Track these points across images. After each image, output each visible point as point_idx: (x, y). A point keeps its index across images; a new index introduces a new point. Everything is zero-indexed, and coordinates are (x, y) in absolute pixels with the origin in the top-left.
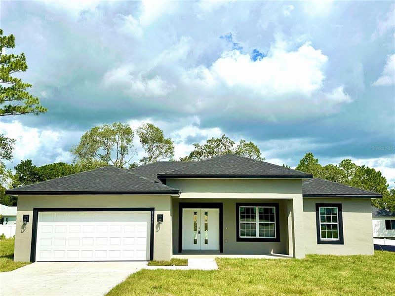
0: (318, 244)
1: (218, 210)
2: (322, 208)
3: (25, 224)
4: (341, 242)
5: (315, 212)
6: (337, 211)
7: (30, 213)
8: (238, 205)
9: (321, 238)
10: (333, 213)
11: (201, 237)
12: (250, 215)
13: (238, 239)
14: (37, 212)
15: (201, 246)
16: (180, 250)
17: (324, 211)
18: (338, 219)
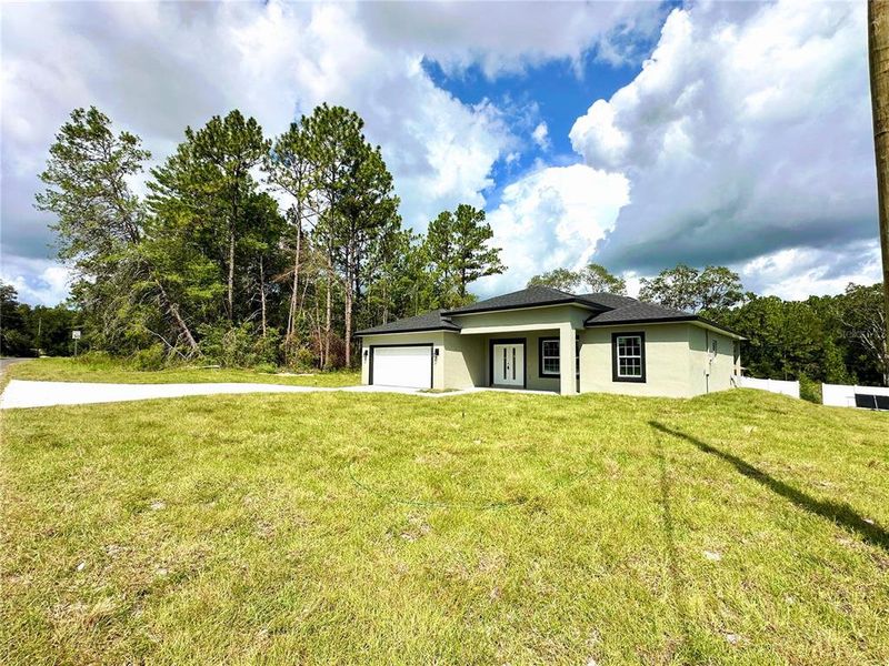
0: (613, 381)
1: (522, 345)
2: (621, 339)
3: (366, 357)
4: (643, 380)
5: (611, 344)
6: (640, 342)
7: (368, 349)
8: (541, 340)
9: (619, 375)
10: (636, 344)
11: (510, 372)
12: (554, 349)
13: (541, 375)
14: (372, 348)
15: (510, 381)
16: (491, 384)
17: (624, 342)
18: (641, 351)
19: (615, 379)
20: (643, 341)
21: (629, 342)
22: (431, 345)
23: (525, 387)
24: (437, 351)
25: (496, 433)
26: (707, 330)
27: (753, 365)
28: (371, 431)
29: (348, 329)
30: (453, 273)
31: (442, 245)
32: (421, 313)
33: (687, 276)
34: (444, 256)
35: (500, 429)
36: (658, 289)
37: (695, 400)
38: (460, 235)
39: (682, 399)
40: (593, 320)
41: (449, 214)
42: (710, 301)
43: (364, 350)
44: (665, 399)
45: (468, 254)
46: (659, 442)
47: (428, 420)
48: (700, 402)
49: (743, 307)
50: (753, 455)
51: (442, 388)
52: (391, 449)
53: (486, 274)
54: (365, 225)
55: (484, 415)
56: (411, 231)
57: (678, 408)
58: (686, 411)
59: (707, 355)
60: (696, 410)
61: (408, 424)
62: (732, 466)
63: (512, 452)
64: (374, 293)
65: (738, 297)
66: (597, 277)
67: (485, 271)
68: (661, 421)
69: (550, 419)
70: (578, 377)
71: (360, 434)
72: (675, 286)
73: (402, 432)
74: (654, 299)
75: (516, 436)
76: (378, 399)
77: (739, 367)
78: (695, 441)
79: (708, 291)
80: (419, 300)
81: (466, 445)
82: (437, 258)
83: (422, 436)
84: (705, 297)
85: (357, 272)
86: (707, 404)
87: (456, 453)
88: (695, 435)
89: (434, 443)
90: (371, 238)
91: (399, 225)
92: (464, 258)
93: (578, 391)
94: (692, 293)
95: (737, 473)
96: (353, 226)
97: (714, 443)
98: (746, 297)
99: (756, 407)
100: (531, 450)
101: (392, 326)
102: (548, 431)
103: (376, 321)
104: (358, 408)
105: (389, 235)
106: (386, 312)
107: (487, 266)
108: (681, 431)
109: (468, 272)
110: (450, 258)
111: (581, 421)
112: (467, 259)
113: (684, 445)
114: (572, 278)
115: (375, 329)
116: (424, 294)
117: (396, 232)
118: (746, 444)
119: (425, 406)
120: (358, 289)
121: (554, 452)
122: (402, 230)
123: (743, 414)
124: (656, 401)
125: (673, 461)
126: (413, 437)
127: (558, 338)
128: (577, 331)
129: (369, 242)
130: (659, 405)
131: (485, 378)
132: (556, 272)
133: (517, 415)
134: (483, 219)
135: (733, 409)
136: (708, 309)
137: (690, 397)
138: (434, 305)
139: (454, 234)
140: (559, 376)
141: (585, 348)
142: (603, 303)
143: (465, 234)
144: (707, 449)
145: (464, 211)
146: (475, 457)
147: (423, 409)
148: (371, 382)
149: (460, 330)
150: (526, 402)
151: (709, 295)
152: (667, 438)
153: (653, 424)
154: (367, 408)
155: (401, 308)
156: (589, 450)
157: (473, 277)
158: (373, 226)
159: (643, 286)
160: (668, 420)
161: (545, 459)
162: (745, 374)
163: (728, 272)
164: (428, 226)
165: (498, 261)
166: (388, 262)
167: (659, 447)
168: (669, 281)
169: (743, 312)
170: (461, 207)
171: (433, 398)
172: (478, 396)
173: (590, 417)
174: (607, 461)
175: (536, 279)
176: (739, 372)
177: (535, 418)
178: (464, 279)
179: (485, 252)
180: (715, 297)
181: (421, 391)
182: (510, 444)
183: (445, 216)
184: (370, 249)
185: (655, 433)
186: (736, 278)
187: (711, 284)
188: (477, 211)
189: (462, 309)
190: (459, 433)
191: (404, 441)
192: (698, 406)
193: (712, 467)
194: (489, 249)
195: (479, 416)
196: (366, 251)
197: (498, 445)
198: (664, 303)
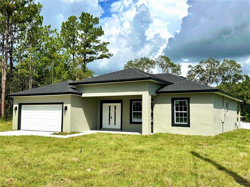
0: (172, 126)
1: (120, 104)
2: (176, 101)
3: (16, 111)
4: (188, 126)
5: (171, 104)
6: (187, 103)
7: (17, 106)
8: (131, 101)
9: (175, 123)
10: (185, 105)
11: (112, 121)
12: (139, 107)
13: (131, 122)
14: (20, 105)
15: (112, 126)
16: (101, 128)
17: (178, 103)
18: (187, 109)
19: (173, 125)
20: (189, 103)
21: (181, 103)
22: (62, 103)
23: (121, 130)
24: (66, 108)
25: (102, 163)
26: (223, 97)
27: (247, 114)
28: (17, 165)
29: (4, 91)
30: (78, 56)
31: (71, 38)
32: (56, 82)
33: (214, 65)
34: (72, 45)
35: (104, 160)
36: (198, 72)
37: (216, 137)
38: (83, 32)
39: (210, 137)
40: (162, 90)
41: (75, 18)
42: (226, 79)
43: (14, 106)
44: (200, 137)
45: (87, 45)
46: (196, 165)
47: (57, 155)
48: (218, 138)
49: (243, 83)
50: (244, 171)
51: (69, 132)
52: (30, 178)
53: (99, 58)
54: (16, 21)
55: (95, 151)
56: (49, 27)
57: (207, 142)
58: (211, 144)
59: (223, 111)
60: (217, 143)
61: (43, 159)
62: (232, 179)
63: (110, 176)
64: (22, 67)
65: (240, 78)
66: (165, 63)
67: (98, 56)
68: (197, 151)
69: (135, 151)
70: (152, 123)
71: (8, 168)
72: (207, 70)
73: (38, 166)
74: (196, 77)
75: (113, 164)
76: (23, 140)
77: (239, 116)
78: (214, 164)
79: (225, 73)
80: (55, 73)
81: (81, 173)
82: (67, 46)
83: (52, 167)
84: (223, 77)
85: (11, 52)
86: (222, 139)
87: (74, 179)
88: (214, 159)
89: (60, 172)
90: (21, 30)
91: (41, 22)
92: (85, 47)
93: (152, 132)
94: (216, 74)
95: (235, 183)
96: (8, 21)
97: (224, 164)
98: (244, 77)
99: (247, 141)
100: (122, 174)
101: (35, 91)
102: (133, 160)
103: (24, 87)
104: (8, 148)
105: (34, 29)
106: (31, 80)
107: (100, 53)
108: (207, 157)
109: (88, 56)
110: (76, 46)
111: (152, 152)
112: (87, 48)
113: (209, 166)
114: (151, 63)
115: (22, 93)
116: (58, 69)
117: (39, 26)
118: (241, 164)
119: (56, 145)
120: (11, 64)
121: (135, 174)
122: (43, 26)
123: (240, 145)
124: (195, 138)
125: (202, 177)
126: (45, 169)
127: (141, 100)
128: (152, 96)
129: (20, 32)
130: (196, 140)
131: (97, 124)
132: (142, 59)
133: (116, 150)
134: (97, 23)
135: (235, 142)
136: (224, 83)
137: (213, 135)
138: (65, 76)
139: (79, 31)
140: (141, 123)
141: (156, 106)
142: (167, 80)
143: (86, 31)
144: (221, 168)
145: (85, 17)
146: (86, 181)
147: (54, 148)
148: (19, 128)
149: (81, 94)
150: (121, 140)
151: (225, 75)
152: (201, 162)
153: (193, 153)
154: (14, 148)
155: (42, 77)
156: (156, 172)
157: (91, 60)
158: (23, 22)
159: (190, 69)
160: (201, 151)
161: (130, 179)
162: (243, 120)
163: (235, 63)
164: (61, 25)
165: (107, 50)
166: (33, 46)
167: (196, 168)
168: (204, 67)
169: (242, 85)
170: (83, 14)
171: (62, 139)
172: (92, 136)
173: (158, 149)
174: (166, 179)
175: (130, 63)
176: (239, 119)
177: (126, 151)
178: (85, 60)
179: (98, 44)
180: (228, 77)
181: (55, 134)
182: (109, 170)
183: (72, 19)
184: (21, 37)
185: (194, 159)
186: (239, 66)
187: (226, 69)
188: (94, 17)
189: (83, 80)
190: (77, 165)
191: (39, 172)
192: (217, 141)
193: (222, 180)
194: (101, 42)
195: (91, 151)
196: (18, 38)
197: (102, 171)
198: (202, 79)
